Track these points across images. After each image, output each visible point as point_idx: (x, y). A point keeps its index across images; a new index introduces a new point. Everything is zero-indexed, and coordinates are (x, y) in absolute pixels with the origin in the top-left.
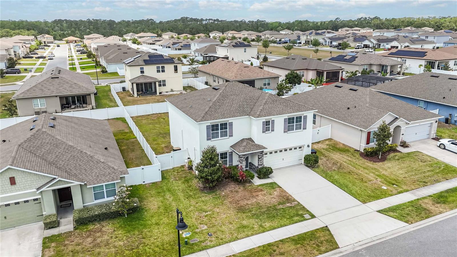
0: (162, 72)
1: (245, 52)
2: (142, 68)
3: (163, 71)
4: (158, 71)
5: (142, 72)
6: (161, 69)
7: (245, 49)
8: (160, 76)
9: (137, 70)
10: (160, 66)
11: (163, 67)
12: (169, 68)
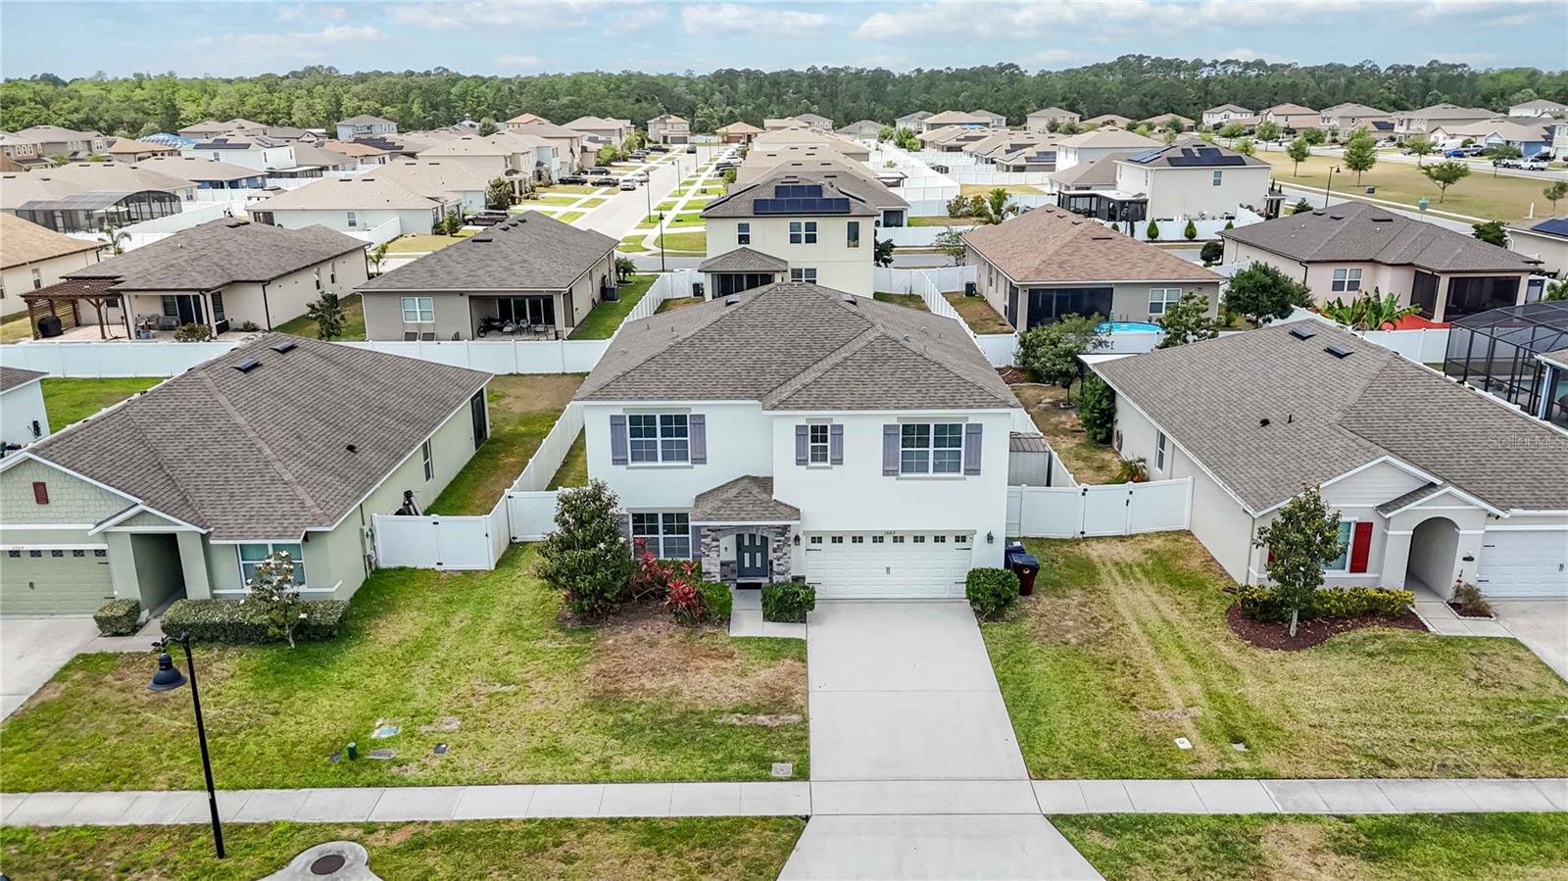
0: (806, 242)
1: (1217, 183)
2: (743, 227)
3: (811, 239)
4: (795, 239)
5: (744, 239)
6: (803, 233)
7: (1218, 174)
8: (800, 256)
9: (731, 229)
10: (803, 221)
11: (811, 227)
12: (832, 230)
